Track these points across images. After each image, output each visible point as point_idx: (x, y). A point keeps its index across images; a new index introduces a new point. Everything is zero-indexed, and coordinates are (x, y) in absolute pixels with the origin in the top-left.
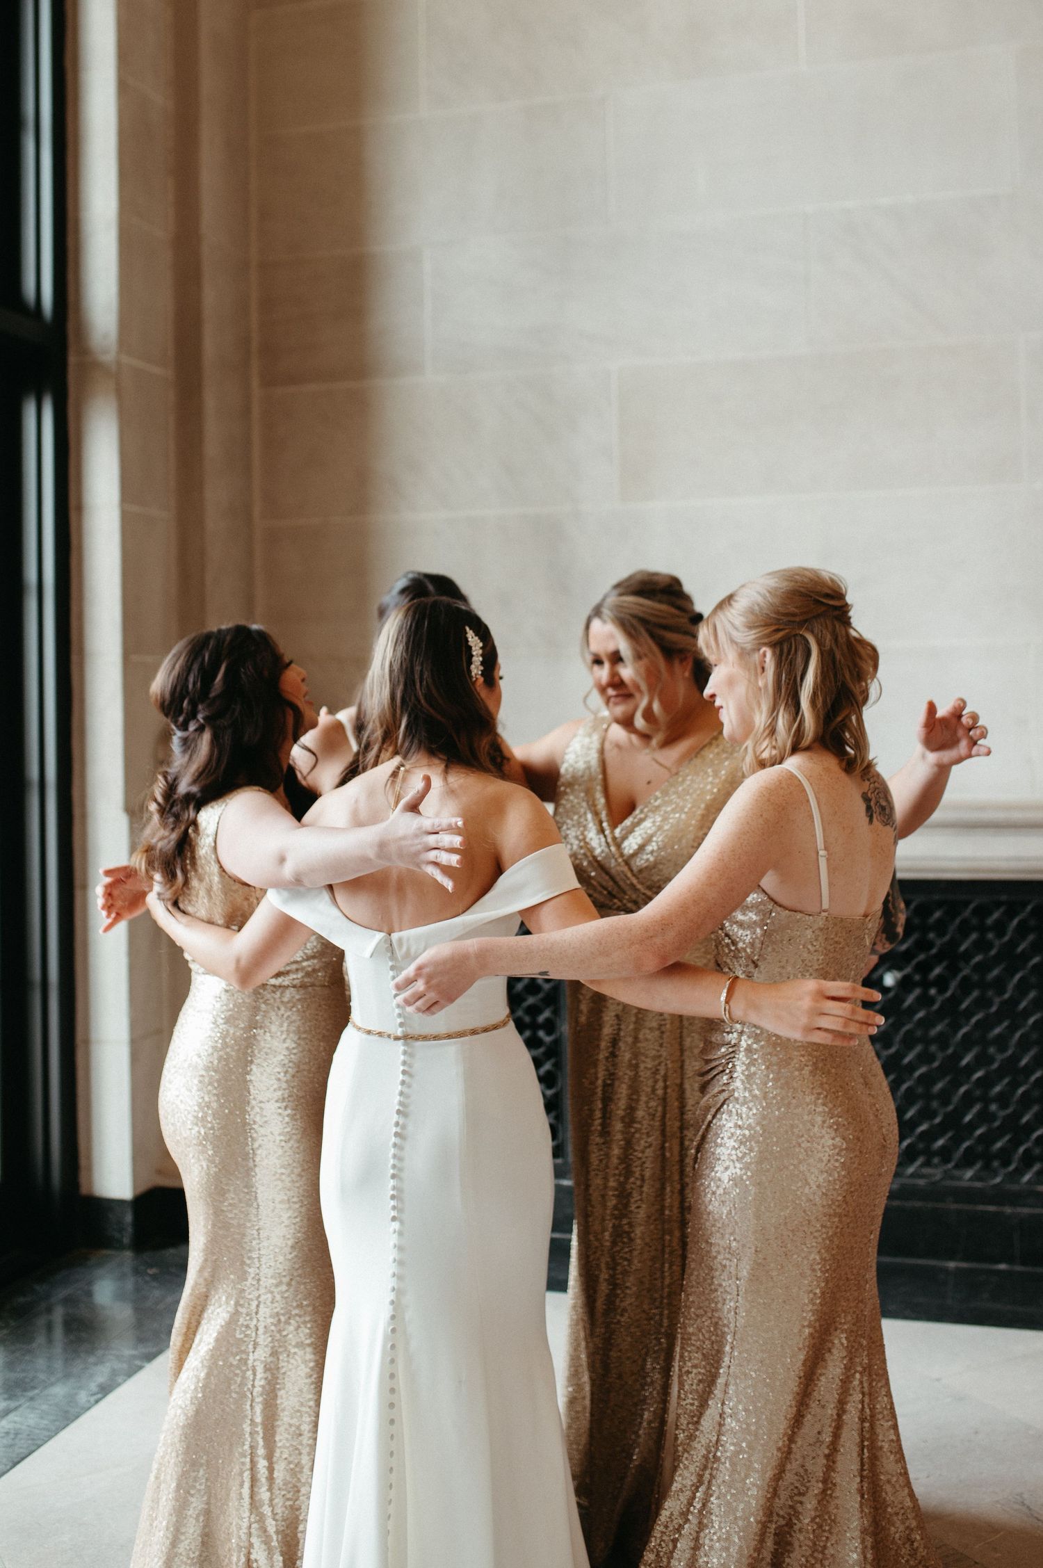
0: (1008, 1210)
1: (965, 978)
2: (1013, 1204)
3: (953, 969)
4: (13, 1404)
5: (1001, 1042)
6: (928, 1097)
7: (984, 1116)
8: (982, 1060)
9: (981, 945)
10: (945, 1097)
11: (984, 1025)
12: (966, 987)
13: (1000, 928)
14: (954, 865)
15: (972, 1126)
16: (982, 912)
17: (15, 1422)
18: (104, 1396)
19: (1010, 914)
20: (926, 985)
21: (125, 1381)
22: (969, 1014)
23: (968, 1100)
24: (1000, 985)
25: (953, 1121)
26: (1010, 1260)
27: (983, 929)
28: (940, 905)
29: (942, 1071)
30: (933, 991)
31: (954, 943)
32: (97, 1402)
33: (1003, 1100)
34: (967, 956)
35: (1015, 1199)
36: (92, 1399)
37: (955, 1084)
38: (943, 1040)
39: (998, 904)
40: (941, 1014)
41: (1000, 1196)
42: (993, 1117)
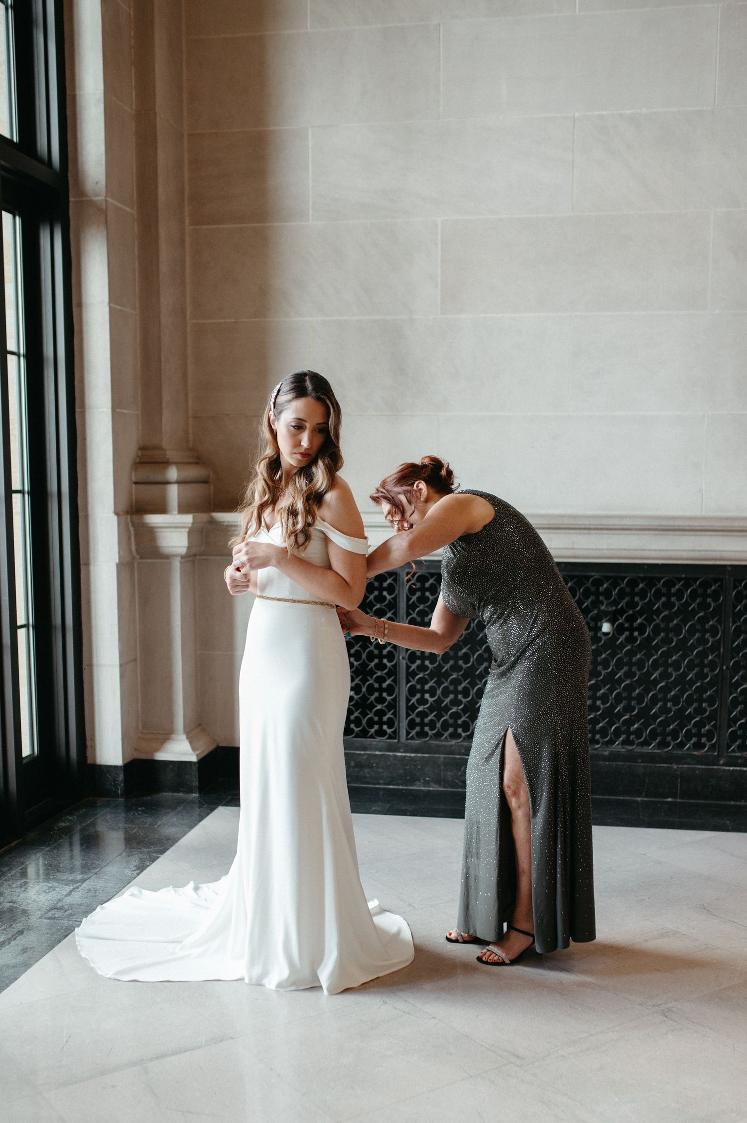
0: (675, 767)
1: (657, 626)
2: (677, 763)
3: (649, 620)
4: (86, 877)
5: (677, 665)
6: (630, 698)
7: (665, 710)
8: (665, 676)
9: (668, 605)
10: (640, 698)
11: (667, 654)
12: (657, 631)
13: (679, 594)
14: (654, 554)
15: (656, 716)
16: (670, 584)
17: (91, 885)
18: (142, 871)
19: (687, 586)
20: (631, 629)
21: (151, 864)
22: (657, 648)
23: (654, 700)
24: (677, 630)
25: (644, 713)
26: (675, 797)
27: (669, 595)
28: (643, 579)
29: (639, 683)
30: (636, 634)
31: (651, 603)
32: (138, 874)
33: (676, 700)
34: (658, 612)
35: (678, 760)
36: (135, 873)
37: (647, 691)
38: (641, 664)
39: (680, 580)
40: (640, 648)
41: (671, 759)
42: (670, 710)
